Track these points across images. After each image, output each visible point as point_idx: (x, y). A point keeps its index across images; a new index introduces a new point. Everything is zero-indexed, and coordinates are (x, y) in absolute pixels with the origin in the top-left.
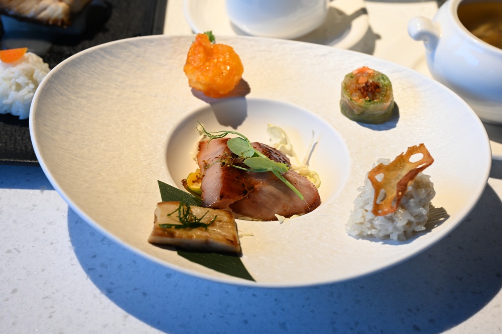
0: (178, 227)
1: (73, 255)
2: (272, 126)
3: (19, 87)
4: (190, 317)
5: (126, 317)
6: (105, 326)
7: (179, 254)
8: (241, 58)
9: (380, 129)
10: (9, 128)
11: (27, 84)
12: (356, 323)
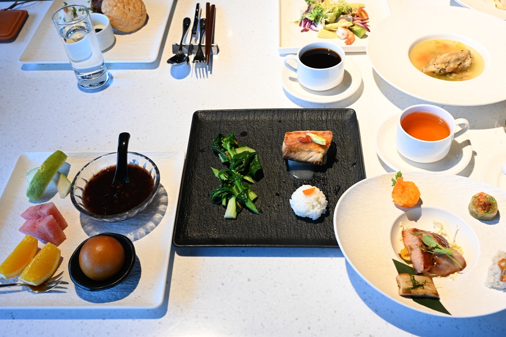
0: (412, 288)
1: (355, 293)
2: (435, 222)
3: (313, 207)
4: (415, 323)
5: (387, 324)
6: (379, 329)
7: (414, 300)
8: (419, 188)
9: (491, 224)
10: (309, 224)
11: (317, 205)
12: (490, 326)
